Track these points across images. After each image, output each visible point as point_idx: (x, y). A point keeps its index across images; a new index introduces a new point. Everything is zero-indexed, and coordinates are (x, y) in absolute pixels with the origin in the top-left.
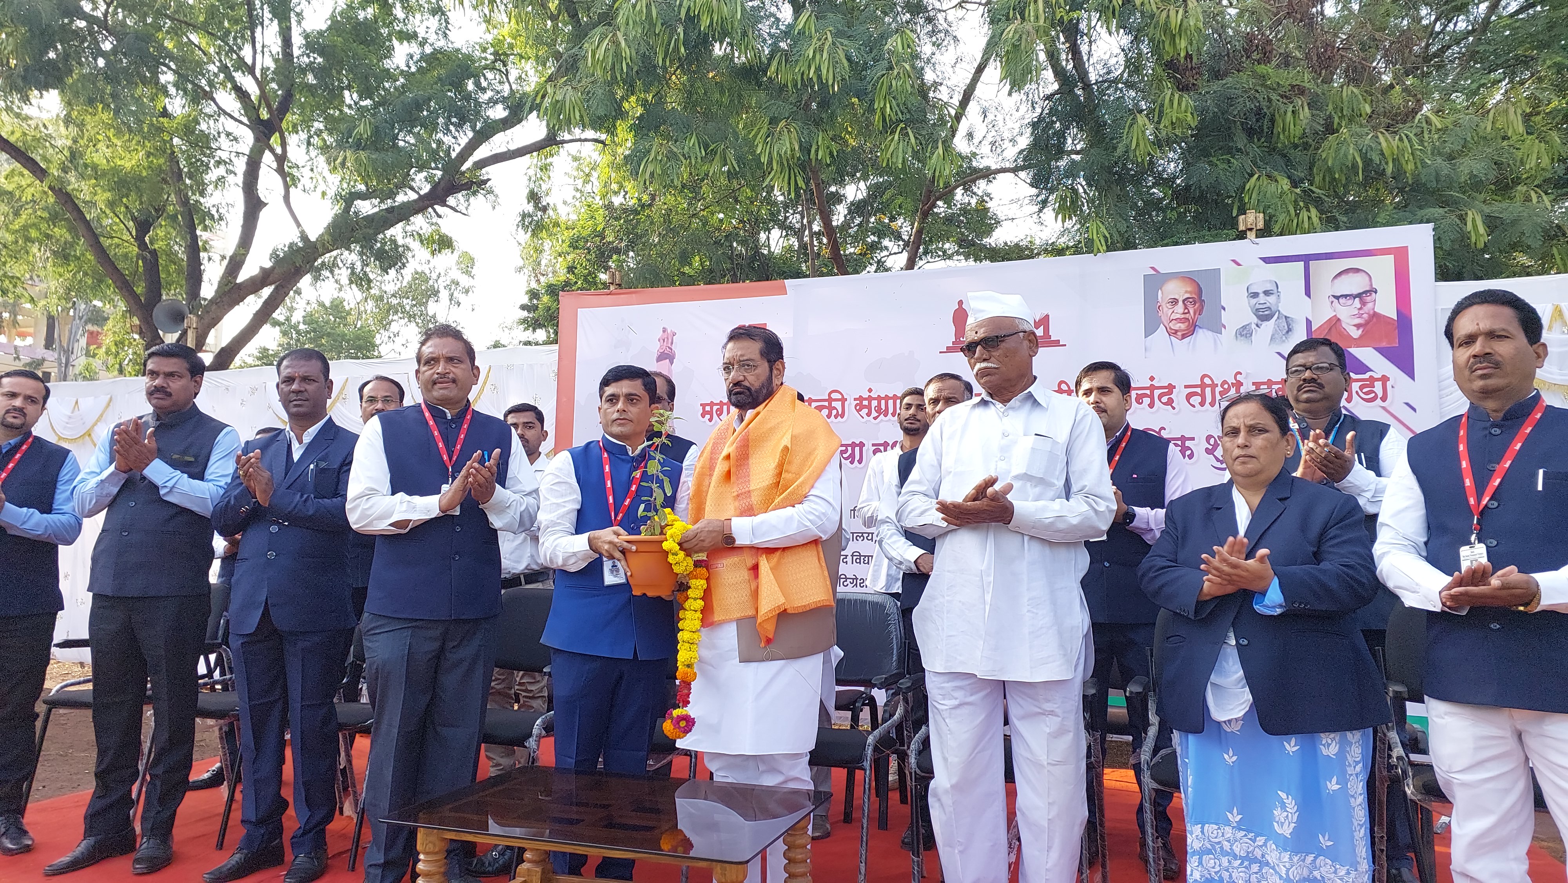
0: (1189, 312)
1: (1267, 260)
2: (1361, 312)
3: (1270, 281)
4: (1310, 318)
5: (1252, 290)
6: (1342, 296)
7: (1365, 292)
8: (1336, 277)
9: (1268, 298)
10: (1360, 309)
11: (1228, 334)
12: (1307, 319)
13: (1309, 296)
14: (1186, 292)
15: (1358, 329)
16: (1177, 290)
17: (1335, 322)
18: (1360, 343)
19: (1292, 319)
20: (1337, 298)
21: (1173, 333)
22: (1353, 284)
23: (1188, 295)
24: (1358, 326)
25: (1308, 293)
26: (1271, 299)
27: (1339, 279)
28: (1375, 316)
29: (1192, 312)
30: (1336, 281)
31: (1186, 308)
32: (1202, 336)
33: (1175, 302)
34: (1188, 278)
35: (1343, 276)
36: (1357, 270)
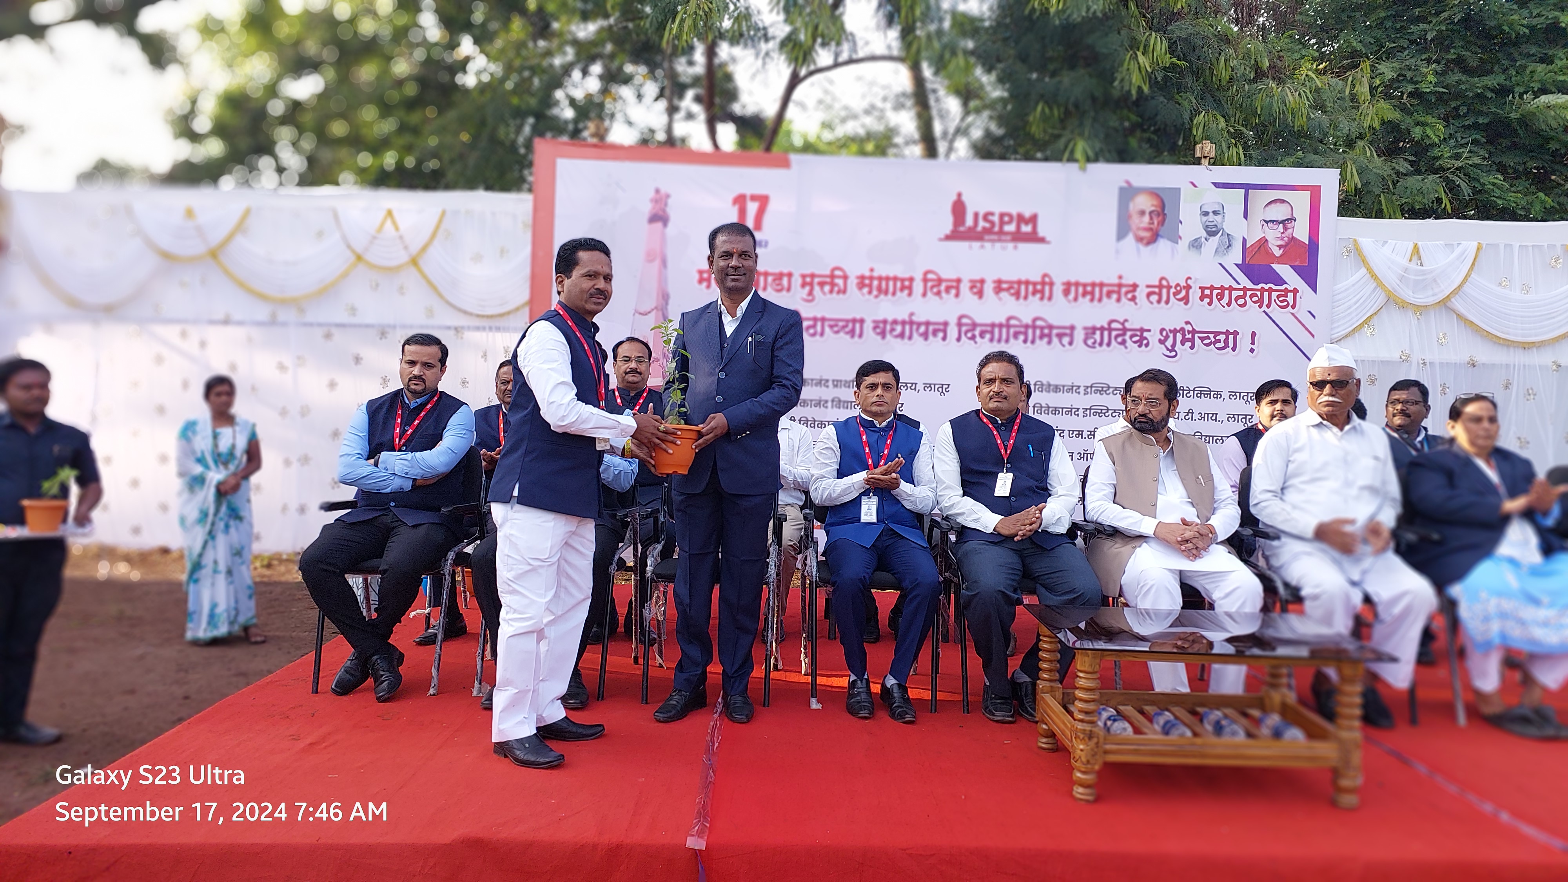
0: (1153, 223)
1: (1217, 185)
2: (1283, 235)
3: (1219, 203)
4: (1246, 237)
5: (1203, 210)
6: (1271, 221)
7: (1288, 220)
8: (1267, 205)
9: (1216, 217)
10: (1283, 233)
11: (1184, 244)
12: (1243, 238)
13: (1246, 219)
14: (1153, 205)
15: (1280, 249)
16: (1144, 203)
17: (1263, 242)
18: (1280, 260)
19: (1232, 237)
20: (1267, 222)
21: (1140, 239)
22: (1279, 212)
23: (1153, 208)
24: (1280, 247)
25: (1246, 217)
26: (1218, 218)
27: (1269, 207)
28: (1293, 239)
29: (1156, 222)
30: (1267, 208)
31: (1151, 218)
32: (1163, 244)
33: (1142, 213)
34: (1155, 193)
35: (1273, 205)
36: (1283, 201)
